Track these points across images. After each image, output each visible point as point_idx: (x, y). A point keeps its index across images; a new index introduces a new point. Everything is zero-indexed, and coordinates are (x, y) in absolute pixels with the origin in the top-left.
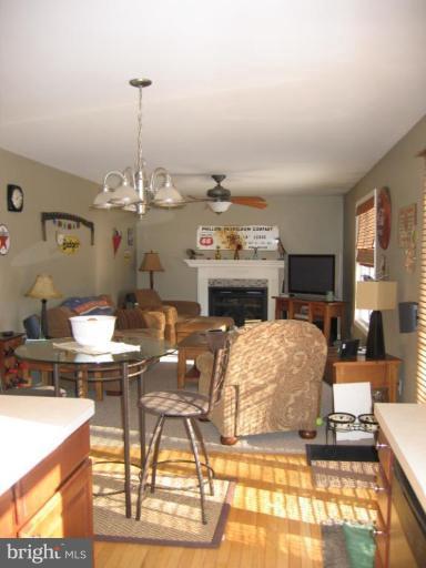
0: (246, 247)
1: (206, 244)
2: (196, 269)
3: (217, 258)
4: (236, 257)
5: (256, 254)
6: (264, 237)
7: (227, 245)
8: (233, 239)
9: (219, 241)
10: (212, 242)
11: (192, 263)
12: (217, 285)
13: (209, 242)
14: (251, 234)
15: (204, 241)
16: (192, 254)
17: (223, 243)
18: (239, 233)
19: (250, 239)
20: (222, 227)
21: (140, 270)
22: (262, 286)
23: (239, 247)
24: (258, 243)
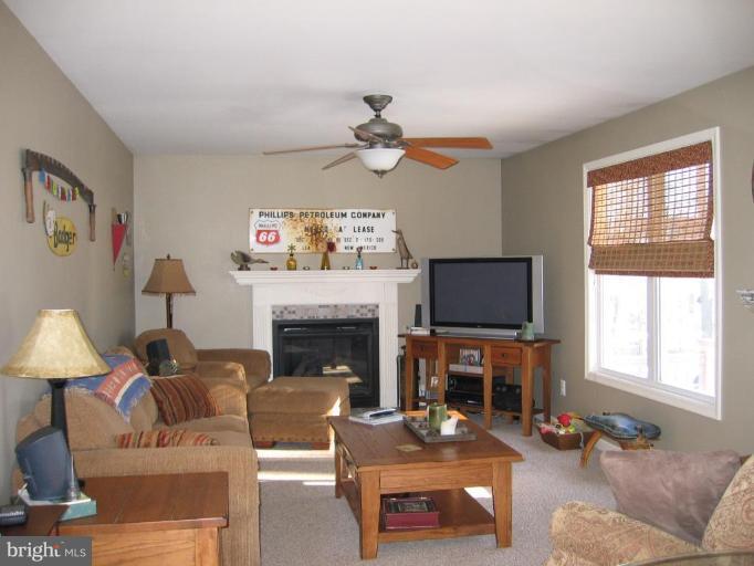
0: (340, 248)
1: (267, 243)
2: (249, 288)
3: (289, 269)
4: (326, 265)
5: (360, 259)
6: (371, 230)
7: (305, 243)
8: (316, 233)
9: (290, 237)
10: (277, 240)
11: (243, 278)
12: (289, 317)
13: (272, 237)
14: (348, 223)
15: (263, 237)
16: (244, 261)
17: (299, 239)
18: (327, 222)
19: (347, 233)
20: (297, 212)
21: (146, 291)
22: (370, 316)
23: (331, 247)
24: (361, 240)
